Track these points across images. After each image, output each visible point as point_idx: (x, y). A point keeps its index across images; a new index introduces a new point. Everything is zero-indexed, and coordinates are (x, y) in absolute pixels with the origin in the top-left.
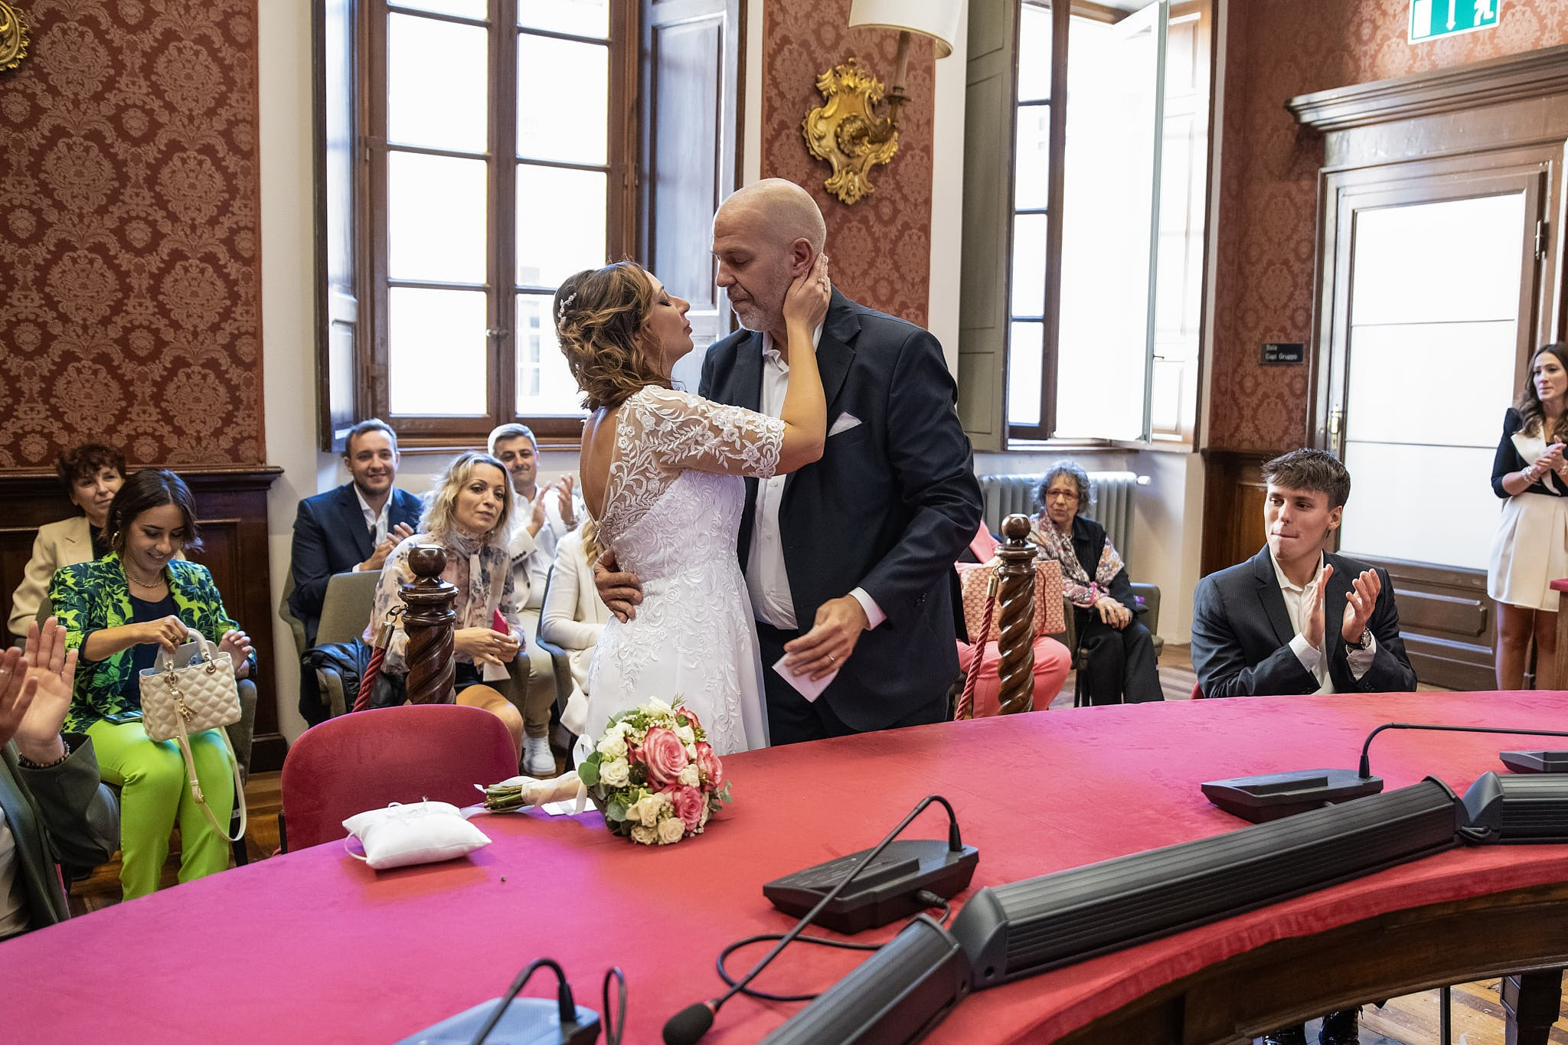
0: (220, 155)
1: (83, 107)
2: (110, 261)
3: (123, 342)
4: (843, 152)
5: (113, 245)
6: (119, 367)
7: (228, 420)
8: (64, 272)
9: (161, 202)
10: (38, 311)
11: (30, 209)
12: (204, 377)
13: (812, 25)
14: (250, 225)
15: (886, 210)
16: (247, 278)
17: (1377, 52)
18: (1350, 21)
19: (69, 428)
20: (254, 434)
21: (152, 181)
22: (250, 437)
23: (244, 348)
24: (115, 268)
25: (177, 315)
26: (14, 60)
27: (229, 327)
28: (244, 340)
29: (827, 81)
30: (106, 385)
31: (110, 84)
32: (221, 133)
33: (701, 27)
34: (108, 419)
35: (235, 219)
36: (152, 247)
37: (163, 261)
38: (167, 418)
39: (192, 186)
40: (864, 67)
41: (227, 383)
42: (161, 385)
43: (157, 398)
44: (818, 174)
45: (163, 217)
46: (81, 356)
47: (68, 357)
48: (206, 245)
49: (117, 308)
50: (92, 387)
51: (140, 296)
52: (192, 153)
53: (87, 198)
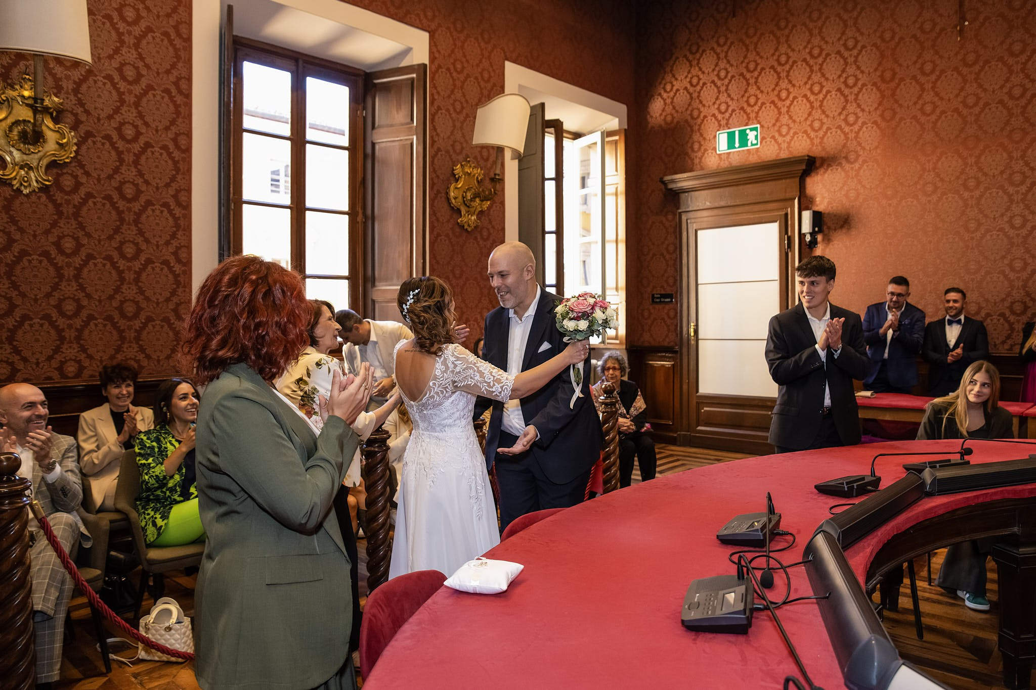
0: (172, 208)
1: (102, 182)
2: (114, 265)
3: (120, 309)
4: (466, 205)
5: (115, 255)
6: (117, 323)
7: (174, 350)
8: (90, 271)
9: (141, 233)
10: (75, 293)
11: (73, 237)
12: (162, 327)
13: (451, 143)
14: (186, 245)
15: (485, 233)
16: (185, 273)
17: (702, 157)
18: (688, 142)
19: (90, 357)
21: (137, 222)
23: (182, 311)
24: (117, 269)
25: (149, 293)
26: (67, 158)
27: (175, 300)
28: (183, 306)
29: (458, 169)
30: (110, 332)
31: (116, 170)
32: (172, 196)
33: (401, 143)
34: (111, 351)
35: (179, 241)
36: (136, 257)
37: (142, 264)
38: (142, 349)
39: (158, 224)
40: (473, 163)
41: (174, 330)
42: (139, 332)
43: (137, 339)
44: (455, 216)
45: (142, 241)
46: (98, 317)
47: (91, 318)
48: (164, 255)
49: (117, 290)
50: (103, 334)
51: (129, 283)
52: (157, 207)
53: (103, 231)
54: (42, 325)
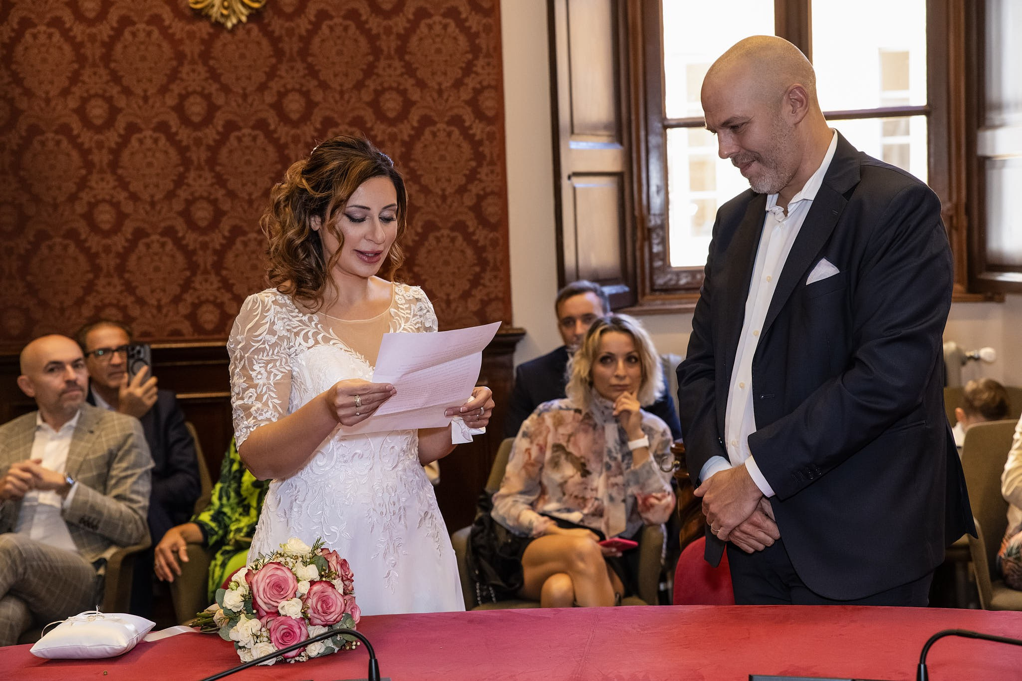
0: (463, 16)
5: (369, 116)
7: (476, 282)
9: (410, 70)
11: (300, 91)
12: (453, 240)
14: (493, 83)
16: (491, 137)
20: (500, 295)
21: (402, 51)
22: (497, 298)
23: (490, 209)
27: (475, 189)
28: (490, 200)
35: (479, 79)
36: (403, 115)
37: (413, 128)
39: (439, 51)
41: (473, 244)
45: (413, 85)
48: (451, 108)
52: (437, 18)
53: (346, 75)
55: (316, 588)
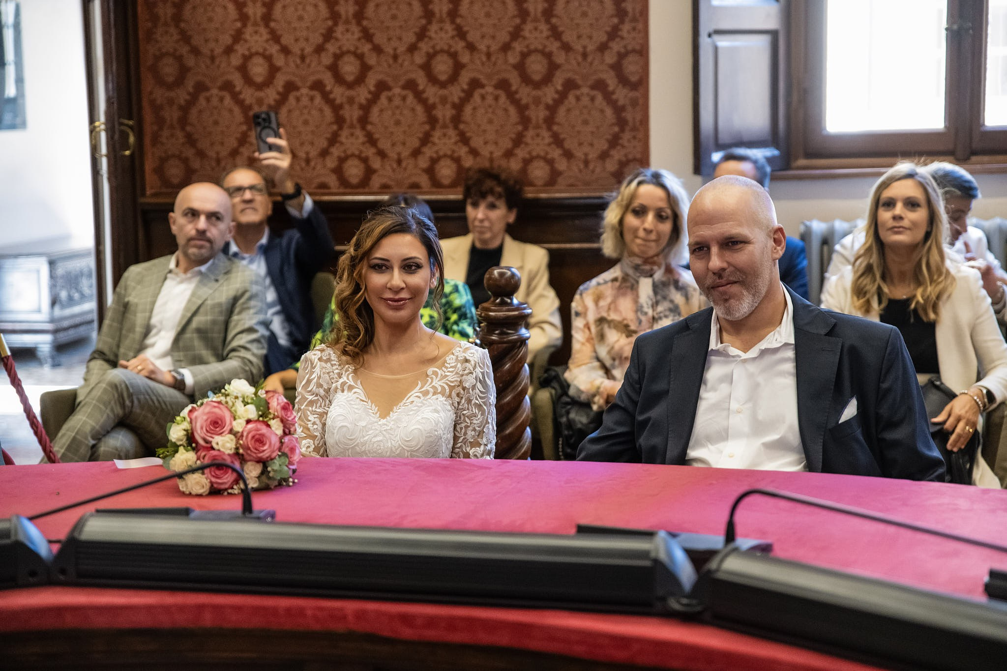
3: (521, 67)
6: (516, 92)
7: (614, 142)
10: (451, 42)
12: (593, 99)
19: (474, 152)
23: (631, 67)
25: (569, 37)
27: (616, 46)
28: (631, 58)
30: (506, 110)
34: (506, 144)
38: (558, 141)
41: (613, 103)
42: (552, 109)
43: (550, 121)
46: (486, 83)
47: (475, 84)
49: (516, 34)
50: (493, 112)
51: (536, 20)
54: (404, 98)
55: (250, 426)
